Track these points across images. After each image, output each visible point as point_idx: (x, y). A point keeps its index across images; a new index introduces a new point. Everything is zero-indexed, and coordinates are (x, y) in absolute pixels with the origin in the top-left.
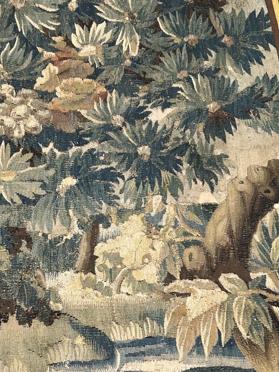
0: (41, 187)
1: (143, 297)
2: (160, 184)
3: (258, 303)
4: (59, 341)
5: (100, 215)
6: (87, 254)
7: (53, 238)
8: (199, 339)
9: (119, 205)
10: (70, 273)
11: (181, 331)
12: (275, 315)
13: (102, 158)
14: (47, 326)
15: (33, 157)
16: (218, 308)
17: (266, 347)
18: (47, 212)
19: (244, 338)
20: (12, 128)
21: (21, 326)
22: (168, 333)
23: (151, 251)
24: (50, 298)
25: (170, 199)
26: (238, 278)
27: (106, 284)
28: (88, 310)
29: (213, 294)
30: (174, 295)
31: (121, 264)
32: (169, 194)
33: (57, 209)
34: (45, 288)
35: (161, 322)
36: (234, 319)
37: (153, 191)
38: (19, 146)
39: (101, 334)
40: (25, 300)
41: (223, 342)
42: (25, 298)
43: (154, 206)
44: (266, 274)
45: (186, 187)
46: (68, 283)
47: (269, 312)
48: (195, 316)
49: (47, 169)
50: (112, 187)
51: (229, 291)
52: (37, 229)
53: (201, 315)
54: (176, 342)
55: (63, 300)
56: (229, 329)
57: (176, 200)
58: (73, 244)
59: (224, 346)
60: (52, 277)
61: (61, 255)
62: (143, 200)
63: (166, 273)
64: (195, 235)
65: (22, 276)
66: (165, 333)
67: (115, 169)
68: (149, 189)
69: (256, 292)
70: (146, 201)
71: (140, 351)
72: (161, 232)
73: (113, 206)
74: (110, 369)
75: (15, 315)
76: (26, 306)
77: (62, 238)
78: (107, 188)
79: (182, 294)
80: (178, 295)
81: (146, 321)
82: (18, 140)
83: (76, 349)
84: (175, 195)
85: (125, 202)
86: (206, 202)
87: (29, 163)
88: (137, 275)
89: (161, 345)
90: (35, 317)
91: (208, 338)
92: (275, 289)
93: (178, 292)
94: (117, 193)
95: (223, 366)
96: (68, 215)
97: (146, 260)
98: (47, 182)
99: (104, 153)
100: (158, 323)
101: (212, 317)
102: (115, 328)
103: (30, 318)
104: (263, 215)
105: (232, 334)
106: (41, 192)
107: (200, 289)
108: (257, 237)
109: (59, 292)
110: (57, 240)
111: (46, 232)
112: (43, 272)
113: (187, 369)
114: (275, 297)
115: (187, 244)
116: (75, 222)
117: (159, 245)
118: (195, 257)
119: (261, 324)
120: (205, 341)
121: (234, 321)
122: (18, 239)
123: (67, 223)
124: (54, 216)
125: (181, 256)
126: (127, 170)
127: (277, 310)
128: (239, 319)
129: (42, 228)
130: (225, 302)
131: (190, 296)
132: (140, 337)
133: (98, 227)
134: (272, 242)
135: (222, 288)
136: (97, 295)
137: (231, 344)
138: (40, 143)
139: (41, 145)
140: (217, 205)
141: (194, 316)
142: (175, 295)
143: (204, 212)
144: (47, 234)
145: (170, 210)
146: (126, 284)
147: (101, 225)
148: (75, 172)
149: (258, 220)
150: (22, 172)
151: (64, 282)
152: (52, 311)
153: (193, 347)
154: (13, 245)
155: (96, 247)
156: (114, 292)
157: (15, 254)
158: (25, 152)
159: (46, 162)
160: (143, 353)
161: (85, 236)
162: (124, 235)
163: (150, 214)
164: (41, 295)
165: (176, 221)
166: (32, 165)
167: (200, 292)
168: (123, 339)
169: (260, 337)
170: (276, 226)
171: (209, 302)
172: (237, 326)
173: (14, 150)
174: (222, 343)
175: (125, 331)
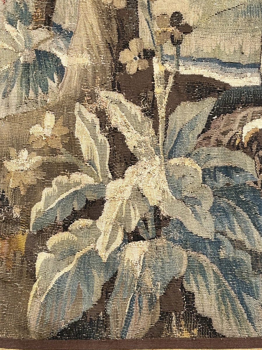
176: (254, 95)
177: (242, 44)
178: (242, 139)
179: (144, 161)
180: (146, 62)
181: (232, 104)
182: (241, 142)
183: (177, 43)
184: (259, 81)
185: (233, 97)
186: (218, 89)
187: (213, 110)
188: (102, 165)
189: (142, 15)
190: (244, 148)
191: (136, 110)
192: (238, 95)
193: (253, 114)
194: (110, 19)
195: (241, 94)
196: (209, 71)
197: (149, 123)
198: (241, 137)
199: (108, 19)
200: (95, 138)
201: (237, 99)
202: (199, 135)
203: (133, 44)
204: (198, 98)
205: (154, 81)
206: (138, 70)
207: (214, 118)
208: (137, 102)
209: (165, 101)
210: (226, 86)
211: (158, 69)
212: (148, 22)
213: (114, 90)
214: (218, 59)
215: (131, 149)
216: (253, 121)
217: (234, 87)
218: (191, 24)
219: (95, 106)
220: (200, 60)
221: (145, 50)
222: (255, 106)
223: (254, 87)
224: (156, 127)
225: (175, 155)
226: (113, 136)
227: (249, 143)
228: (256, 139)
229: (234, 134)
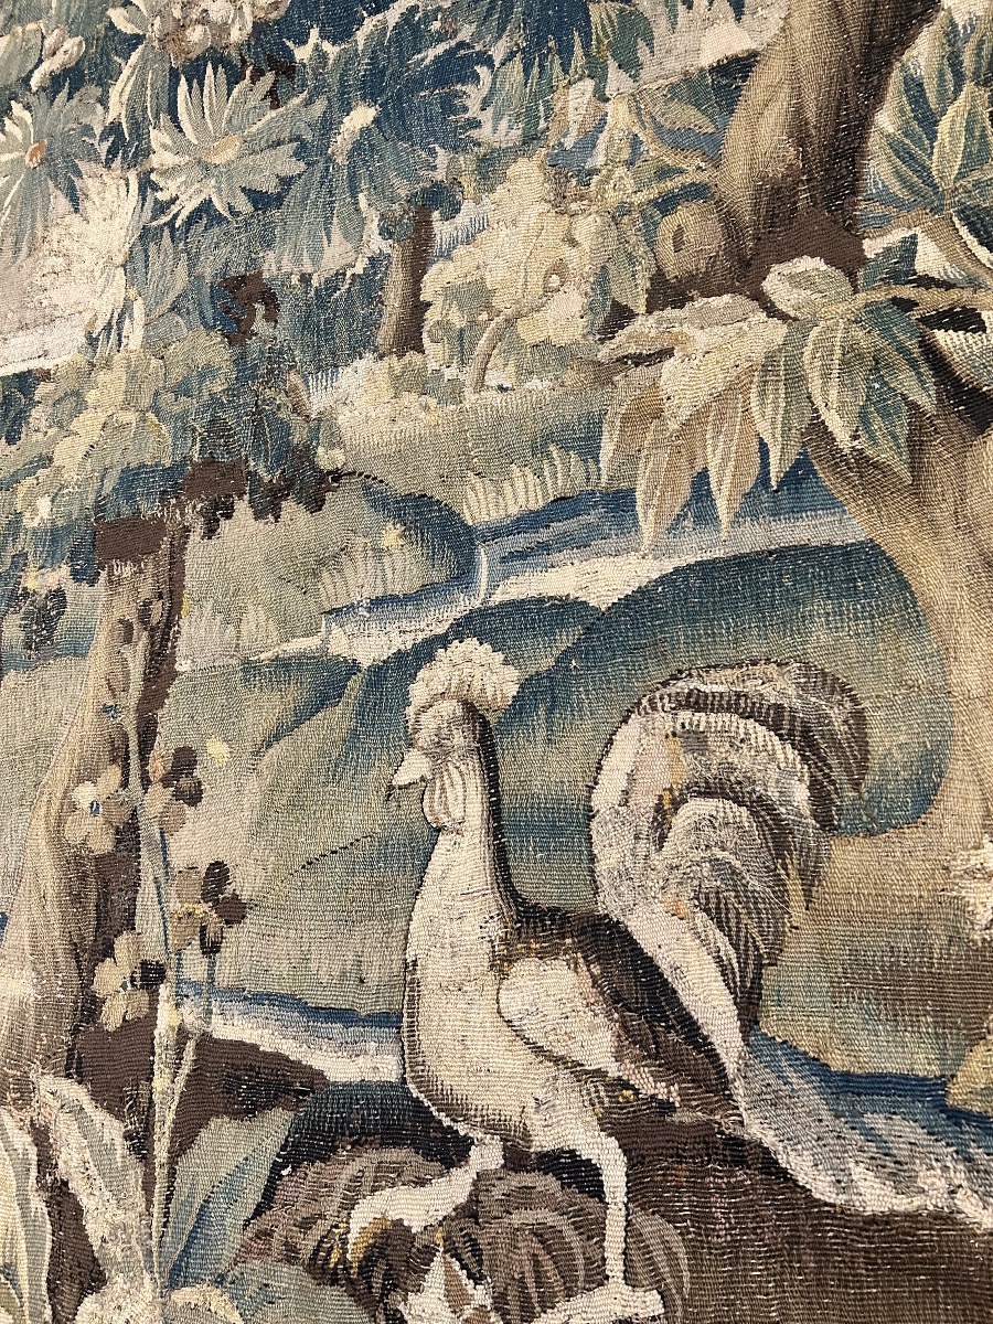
0: (295, 154)
1: (540, 388)
2: (586, 45)
3: (886, 332)
4: (342, 550)
5: (433, 186)
6: (404, 302)
7: (323, 280)
8: (702, 478)
9: (479, 145)
10: (365, 363)
11: (651, 465)
12: (943, 358)
13: (436, 25)
14: (312, 513)
15: (276, 81)
16: (756, 373)
17: (915, 467)
18: (310, 216)
19: (842, 450)
20: (226, 24)
21: (260, 524)
22: (611, 478)
23: (568, 252)
24: (318, 439)
25: (616, 79)
26: (823, 267)
27: (449, 373)
28: (406, 452)
29: (741, 334)
30: (626, 363)
31: (488, 307)
32: (612, 65)
33: (332, 202)
34: (308, 416)
35: (589, 449)
36: (809, 398)
37: (566, 72)
38: (244, 61)
39: (440, 510)
40: (266, 456)
41: (773, 475)
42: (266, 450)
43: (571, 117)
44: (917, 230)
45: (660, 28)
46: (361, 390)
47: (923, 353)
48: (689, 413)
49: (309, 102)
50: (460, 97)
51: (792, 313)
52: (287, 266)
53: (707, 406)
54: (634, 501)
55: (346, 438)
56: (794, 431)
57: (635, 78)
58: (369, 285)
59: (775, 488)
60: (324, 384)
61: (341, 320)
62: (541, 108)
63: (609, 303)
64: (693, 170)
65: (258, 396)
66: (604, 479)
67: (469, 46)
68: (557, 69)
69: (880, 296)
70: (549, 108)
71: (538, 542)
72: (593, 187)
73: (465, 150)
74: (462, 603)
75: (246, 497)
76: (269, 470)
77: (344, 274)
78: (449, 105)
79: (650, 355)
80: (638, 360)
81: (549, 455)
82: (239, 47)
83: (386, 560)
84: (630, 65)
85: (495, 130)
86: (721, 57)
87: (268, 102)
88: (528, 332)
89: (591, 518)
90: (288, 495)
91: (729, 471)
92: (946, 273)
93: (638, 351)
94: (474, 110)
95: (773, 547)
96: (358, 210)
97: (555, 280)
98: (308, 137)
99: (439, 9)
100: (580, 454)
101: (740, 405)
102: (473, 489)
103: (276, 498)
104: (906, 43)
105: (804, 444)
106: (295, 167)
107: (702, 328)
108: (886, 120)
109: (340, 417)
110: (332, 284)
111: (308, 268)
112: (304, 376)
113: (664, 573)
114: (946, 295)
115: (666, 204)
116: (373, 226)
117: (587, 227)
118: (690, 235)
119: (896, 395)
120: (720, 483)
121: (812, 402)
122: (246, 304)
123: (355, 233)
124: (328, 221)
125: (651, 243)
126: (500, 37)
127: (949, 342)
128: (825, 393)
129: (298, 261)
130: (780, 351)
131: (672, 355)
132: (537, 503)
133: (429, 223)
134: (936, 123)
135: (771, 310)
136: (426, 408)
137: (798, 475)
138: (289, 39)
139: (289, 44)
140: (754, 54)
141: (685, 414)
142: (629, 362)
143: (717, 89)
144: (310, 275)
145: (619, 114)
146: (500, 362)
147: (436, 215)
148: (371, 89)
149: (889, 64)
150: (254, 129)
151: (352, 391)
152: (321, 471)
153: (685, 506)
154: (238, 321)
155: (425, 277)
156: (468, 391)
157: (243, 345)
158: (258, 74)
159: (307, 86)
160: (545, 547)
161: (396, 255)
162: (496, 226)
163: (561, 144)
164: (298, 437)
165: (635, 142)
166: (275, 105)
167: (701, 339)
168: (494, 515)
169: (895, 438)
170: (950, 65)
171: (730, 363)
172: (818, 417)
173: (234, 78)
174: (770, 479)
175: (500, 492)
176: (384, 1112)
177: (363, 952)
178: (345, 1251)
179: (118, 1282)
180: (143, 997)
181: (330, 1132)
182: (343, 1260)
183: (211, 949)
184: (395, 1067)
185: (331, 1114)
186: (298, 1086)
187: (283, 1148)
188: (33, 1282)
189: (148, 866)
190: (351, 1282)
191: (112, 1130)
192: (344, 1107)
193: (378, 1169)
194: (83, 878)
195: (351, 1103)
196: (276, 1033)
197: (135, 1175)
198: (344, 1242)
199: (79, 878)
200: (24, 1205)
201: (342, 1117)
202: (247, 1223)
203: (122, 944)
204: (247, 1112)
205: (153, 1054)
206: (124, 1020)
207: (284, 1173)
208: (114, 1110)
209: (171, 1116)
210: (315, 1078)
211: (166, 1018)
212: (158, 888)
213: (68, 1076)
214: (300, 999)
215: (95, 1243)
216: (376, 1193)
217: (335, 1084)
218: (245, 897)
219: (27, 1115)
220: (258, 999)
221: (144, 964)
222: (384, 1144)
223: (383, 1086)
224: (148, 1187)
225: (185, 1277)
226: (59, 1204)
227: (364, 1263)
228: (382, 1255)
229: (329, 1231)
